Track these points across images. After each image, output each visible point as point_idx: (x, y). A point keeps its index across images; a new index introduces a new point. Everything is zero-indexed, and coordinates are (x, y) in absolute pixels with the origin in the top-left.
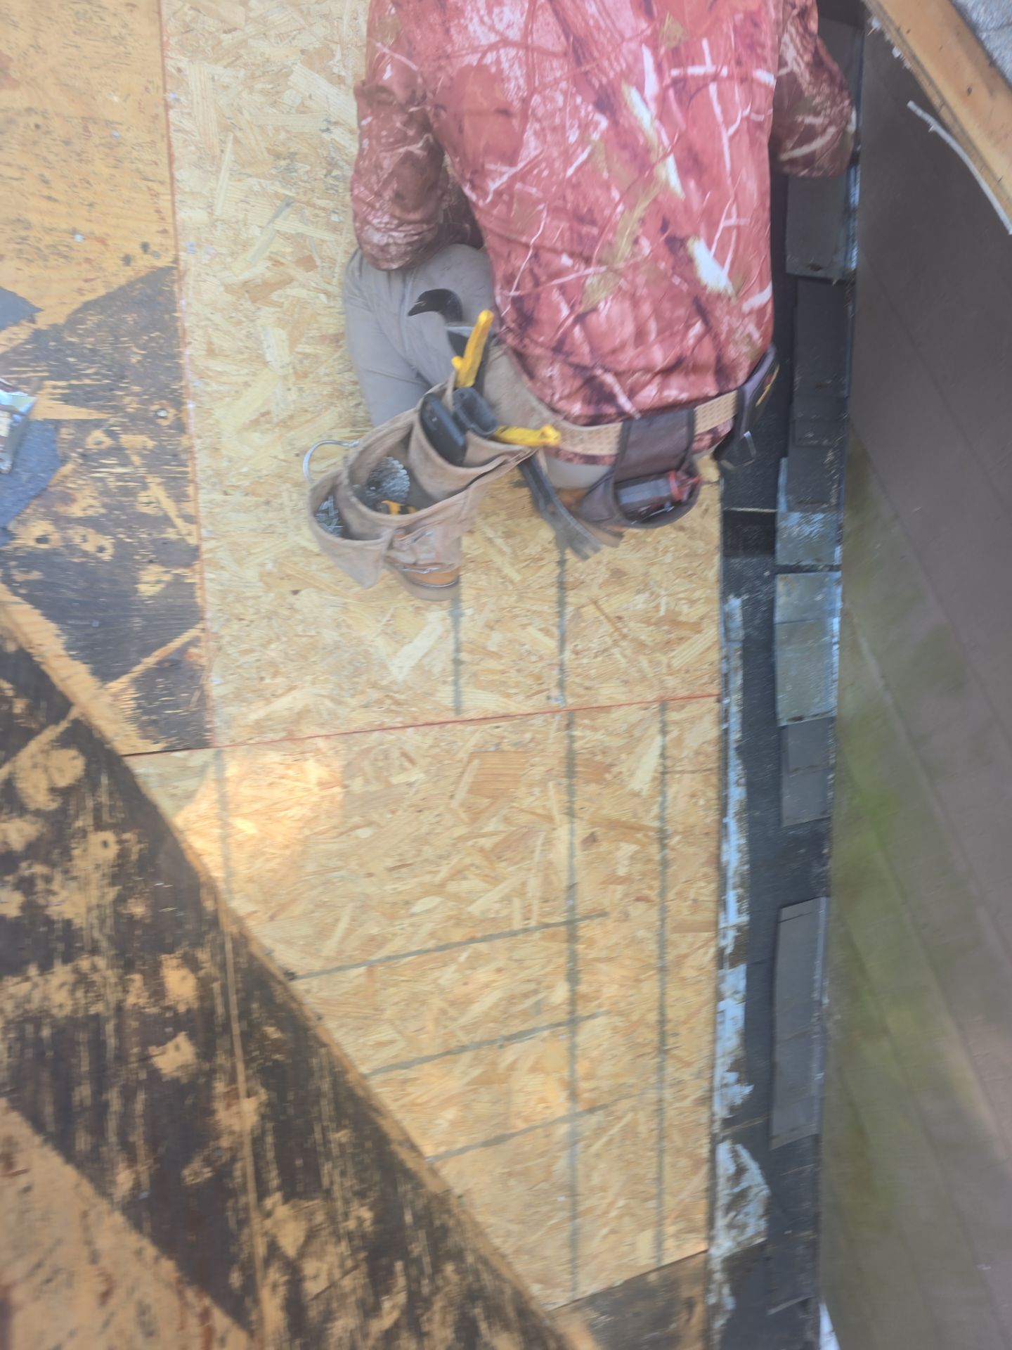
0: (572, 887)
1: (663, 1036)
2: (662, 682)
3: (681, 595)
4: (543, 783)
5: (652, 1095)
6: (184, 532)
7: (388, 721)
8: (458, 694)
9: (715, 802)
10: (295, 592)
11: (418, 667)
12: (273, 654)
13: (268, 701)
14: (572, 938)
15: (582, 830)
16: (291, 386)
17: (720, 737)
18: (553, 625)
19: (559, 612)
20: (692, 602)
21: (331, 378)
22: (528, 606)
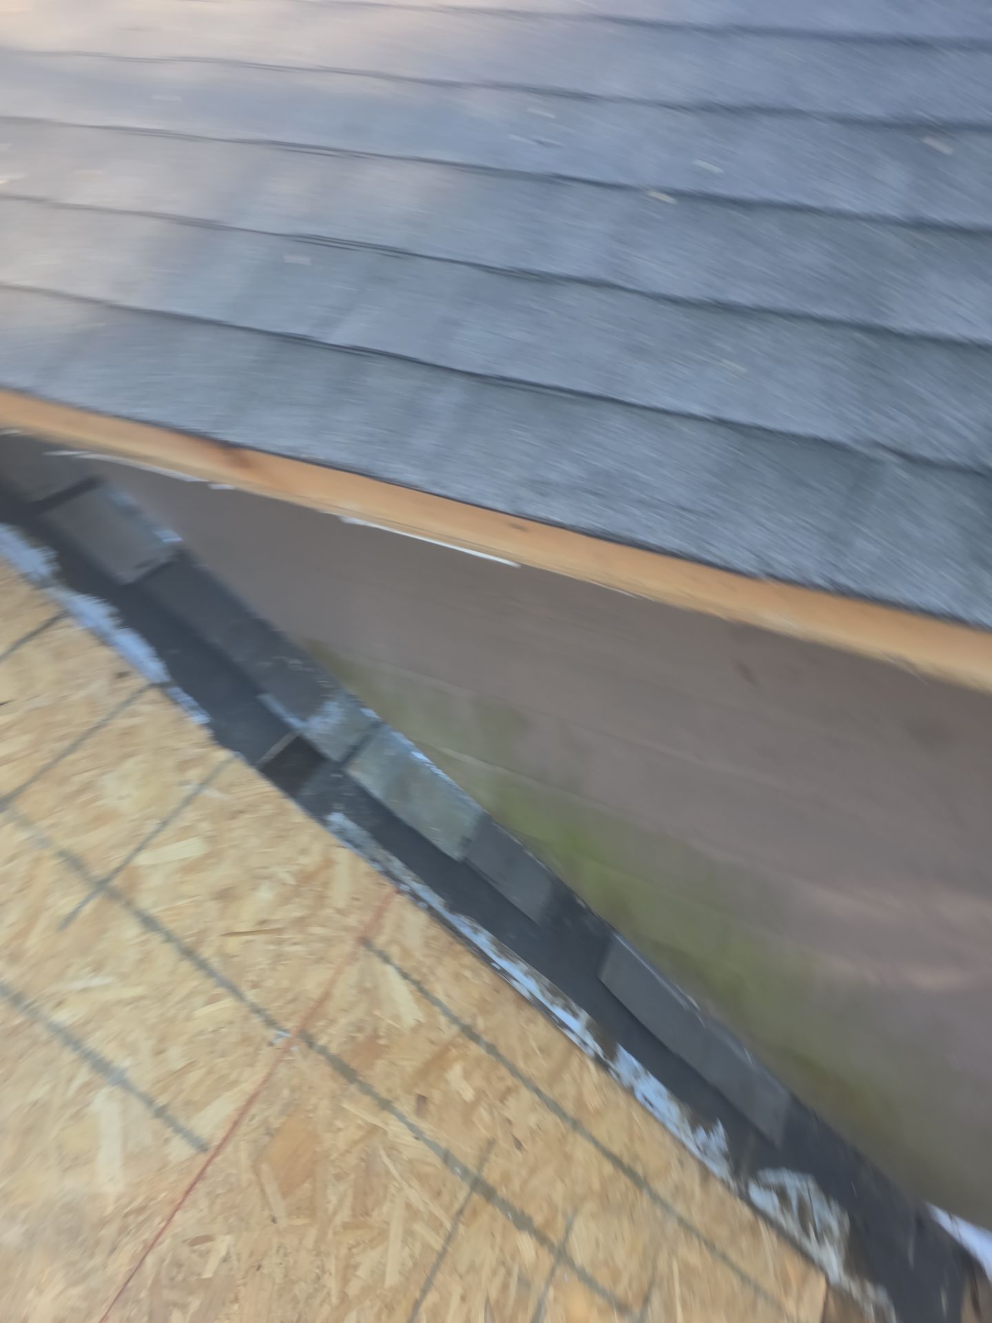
0: (447, 1158)
1: (630, 1173)
2: (345, 928)
4: (339, 1111)
5: (672, 1226)
8: (189, 1136)
14: (489, 1194)
15: (406, 1106)
17: (428, 915)
18: (214, 988)
19: (207, 974)
22: (177, 998)
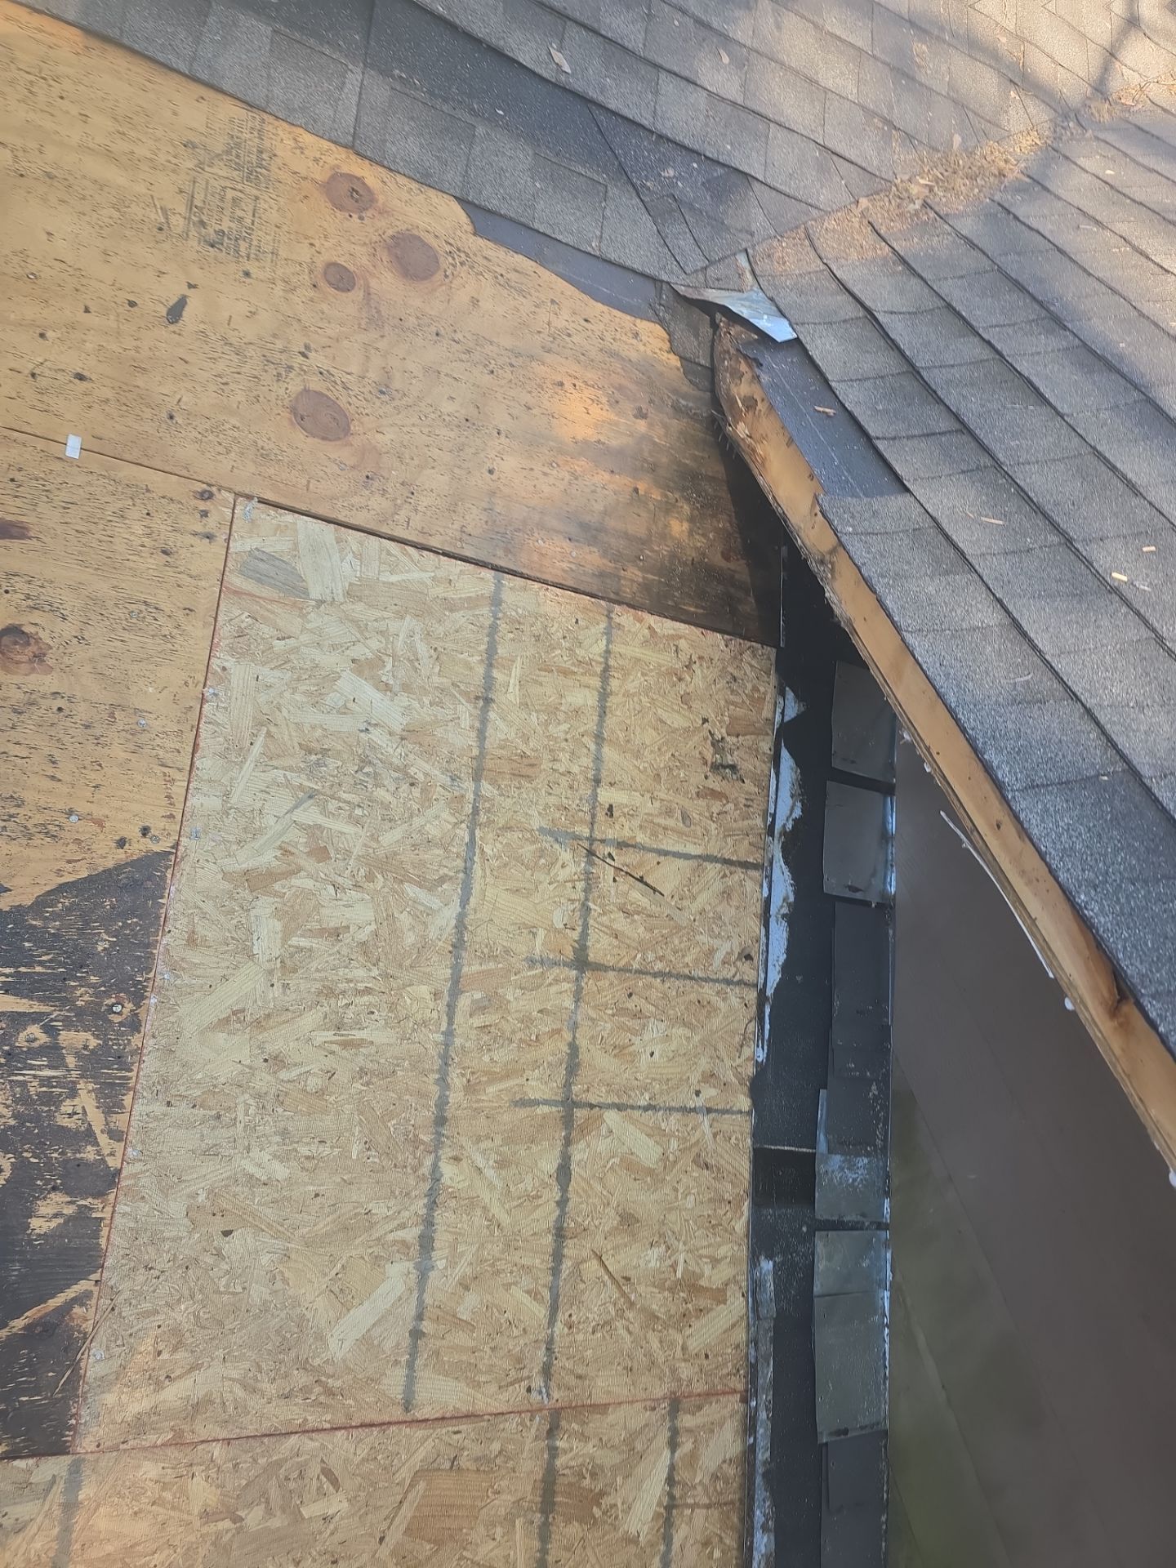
2: (674, 1371)
3: (704, 1252)
4: (509, 1520)
6: (106, 1152)
7: (313, 1420)
8: (411, 1380)
9: (735, 1553)
10: (227, 1233)
11: (366, 1342)
12: (179, 1318)
13: (159, 1386)
16: (275, 981)
17: (744, 1453)
18: (545, 1286)
19: (553, 1269)
20: (715, 1261)
21: (323, 974)
22: (516, 1259)
